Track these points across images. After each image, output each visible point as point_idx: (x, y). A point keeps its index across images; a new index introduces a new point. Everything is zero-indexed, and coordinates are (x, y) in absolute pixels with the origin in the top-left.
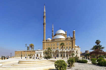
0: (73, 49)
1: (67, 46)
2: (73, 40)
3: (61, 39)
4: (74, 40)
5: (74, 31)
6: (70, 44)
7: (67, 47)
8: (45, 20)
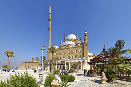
0: (84, 58)
1: (76, 54)
2: (84, 46)
3: (68, 45)
4: (86, 45)
5: (86, 32)
6: (80, 51)
7: (76, 56)
8: (50, 23)
